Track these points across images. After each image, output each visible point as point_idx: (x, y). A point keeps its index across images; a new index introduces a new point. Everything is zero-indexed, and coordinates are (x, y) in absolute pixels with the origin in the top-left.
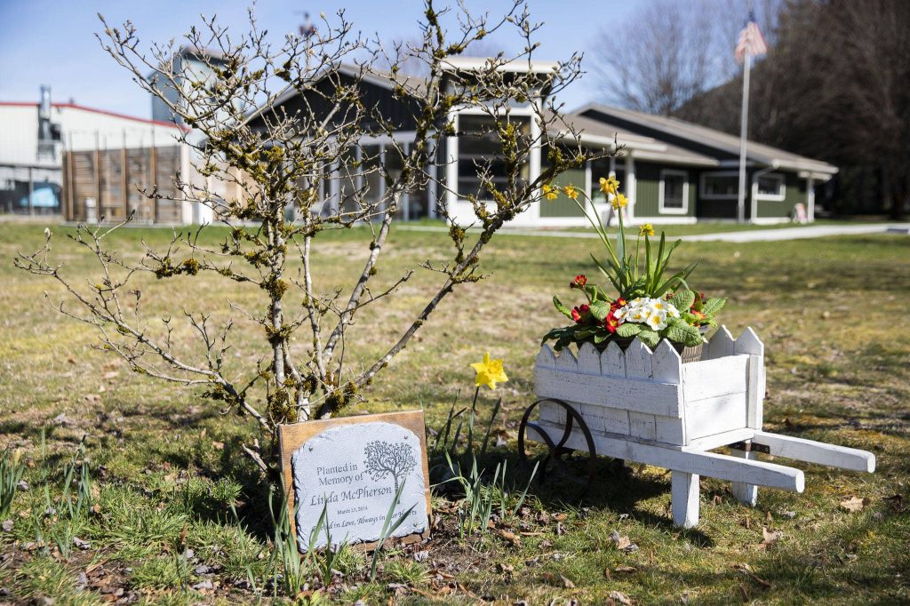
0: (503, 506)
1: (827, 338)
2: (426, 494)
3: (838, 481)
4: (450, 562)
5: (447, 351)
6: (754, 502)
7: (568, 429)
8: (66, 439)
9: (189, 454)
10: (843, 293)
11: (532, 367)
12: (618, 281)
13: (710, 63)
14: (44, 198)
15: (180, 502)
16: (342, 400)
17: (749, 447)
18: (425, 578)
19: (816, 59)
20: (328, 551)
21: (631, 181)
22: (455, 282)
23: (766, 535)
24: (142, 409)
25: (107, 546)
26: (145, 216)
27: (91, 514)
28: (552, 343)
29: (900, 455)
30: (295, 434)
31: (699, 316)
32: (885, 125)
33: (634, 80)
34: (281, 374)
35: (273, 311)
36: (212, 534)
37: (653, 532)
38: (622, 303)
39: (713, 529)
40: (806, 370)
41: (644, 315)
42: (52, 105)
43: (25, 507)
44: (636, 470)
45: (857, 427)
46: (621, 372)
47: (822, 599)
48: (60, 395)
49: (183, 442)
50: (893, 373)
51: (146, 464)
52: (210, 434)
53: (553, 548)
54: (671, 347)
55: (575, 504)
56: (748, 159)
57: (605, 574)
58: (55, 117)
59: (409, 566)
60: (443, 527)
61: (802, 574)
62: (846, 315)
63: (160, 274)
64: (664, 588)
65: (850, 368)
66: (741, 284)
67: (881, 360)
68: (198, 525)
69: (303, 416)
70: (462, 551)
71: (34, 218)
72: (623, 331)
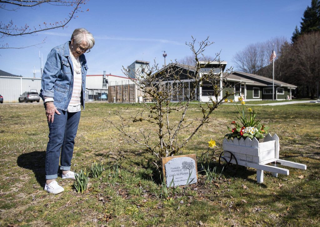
0: (215, 177)
1: (295, 132)
2: (197, 174)
3: (298, 171)
4: (203, 191)
5: (201, 136)
6: (277, 176)
7: (231, 158)
8: (112, 158)
9: (140, 162)
10: (299, 119)
11: (222, 140)
12: (243, 122)
13: (264, 61)
14: (104, 97)
15: (138, 175)
16: (176, 151)
17: (276, 163)
18: (197, 195)
19: (291, 59)
20: (173, 188)
21: (246, 90)
22: (203, 123)
23: (280, 185)
24: (128, 151)
25: (123, 185)
26: (127, 100)
27: (119, 177)
28: (227, 137)
29: (313, 164)
30: (165, 160)
31: (263, 131)
32: (309, 76)
33: (245, 65)
34: (162, 146)
35: (160, 131)
36: (146, 182)
37: (252, 184)
38: (244, 128)
39: (267, 183)
40: (290, 141)
41: (249, 131)
42: (106, 75)
43: (104, 174)
44: (248, 168)
45: (302, 156)
46: (244, 145)
47: (293, 202)
48: (110, 147)
49: (138, 159)
50: (312, 141)
51: (130, 165)
52: (145, 157)
53: (228, 188)
54: (256, 139)
55: (233, 177)
56: (274, 84)
57: (240, 195)
58: (107, 78)
59: (193, 192)
60: (201, 182)
61: (288, 195)
62: (300, 125)
63: (134, 121)
64: (255, 198)
65: (301, 140)
66: (274, 117)
67: (309, 138)
68: (143, 180)
69: (167, 155)
70: (205, 188)
71: (102, 102)
72: (244, 135)
